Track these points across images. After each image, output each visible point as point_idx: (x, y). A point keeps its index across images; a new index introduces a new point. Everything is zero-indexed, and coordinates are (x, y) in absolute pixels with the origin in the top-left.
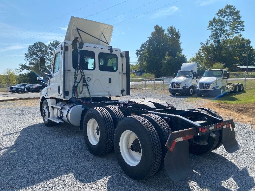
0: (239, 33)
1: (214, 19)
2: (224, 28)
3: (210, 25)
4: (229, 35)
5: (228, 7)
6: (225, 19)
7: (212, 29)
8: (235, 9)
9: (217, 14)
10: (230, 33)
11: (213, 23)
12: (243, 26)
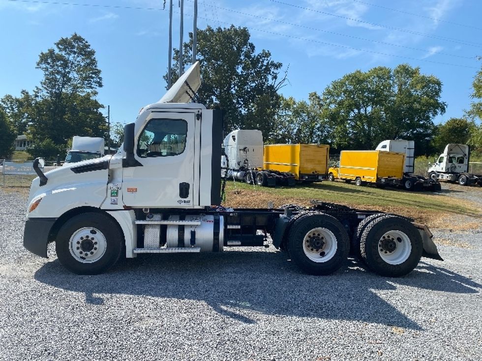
0: (94, 89)
1: (51, 52)
2: (69, 73)
3: (42, 60)
4: (78, 88)
5: (77, 38)
6: (71, 58)
7: (47, 69)
8: (88, 46)
9: (57, 44)
10: (78, 85)
11: (47, 58)
12: (101, 79)
